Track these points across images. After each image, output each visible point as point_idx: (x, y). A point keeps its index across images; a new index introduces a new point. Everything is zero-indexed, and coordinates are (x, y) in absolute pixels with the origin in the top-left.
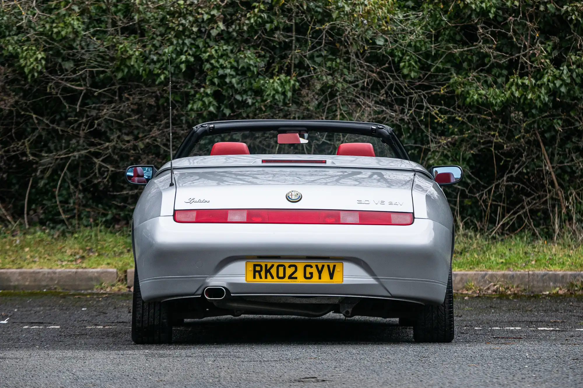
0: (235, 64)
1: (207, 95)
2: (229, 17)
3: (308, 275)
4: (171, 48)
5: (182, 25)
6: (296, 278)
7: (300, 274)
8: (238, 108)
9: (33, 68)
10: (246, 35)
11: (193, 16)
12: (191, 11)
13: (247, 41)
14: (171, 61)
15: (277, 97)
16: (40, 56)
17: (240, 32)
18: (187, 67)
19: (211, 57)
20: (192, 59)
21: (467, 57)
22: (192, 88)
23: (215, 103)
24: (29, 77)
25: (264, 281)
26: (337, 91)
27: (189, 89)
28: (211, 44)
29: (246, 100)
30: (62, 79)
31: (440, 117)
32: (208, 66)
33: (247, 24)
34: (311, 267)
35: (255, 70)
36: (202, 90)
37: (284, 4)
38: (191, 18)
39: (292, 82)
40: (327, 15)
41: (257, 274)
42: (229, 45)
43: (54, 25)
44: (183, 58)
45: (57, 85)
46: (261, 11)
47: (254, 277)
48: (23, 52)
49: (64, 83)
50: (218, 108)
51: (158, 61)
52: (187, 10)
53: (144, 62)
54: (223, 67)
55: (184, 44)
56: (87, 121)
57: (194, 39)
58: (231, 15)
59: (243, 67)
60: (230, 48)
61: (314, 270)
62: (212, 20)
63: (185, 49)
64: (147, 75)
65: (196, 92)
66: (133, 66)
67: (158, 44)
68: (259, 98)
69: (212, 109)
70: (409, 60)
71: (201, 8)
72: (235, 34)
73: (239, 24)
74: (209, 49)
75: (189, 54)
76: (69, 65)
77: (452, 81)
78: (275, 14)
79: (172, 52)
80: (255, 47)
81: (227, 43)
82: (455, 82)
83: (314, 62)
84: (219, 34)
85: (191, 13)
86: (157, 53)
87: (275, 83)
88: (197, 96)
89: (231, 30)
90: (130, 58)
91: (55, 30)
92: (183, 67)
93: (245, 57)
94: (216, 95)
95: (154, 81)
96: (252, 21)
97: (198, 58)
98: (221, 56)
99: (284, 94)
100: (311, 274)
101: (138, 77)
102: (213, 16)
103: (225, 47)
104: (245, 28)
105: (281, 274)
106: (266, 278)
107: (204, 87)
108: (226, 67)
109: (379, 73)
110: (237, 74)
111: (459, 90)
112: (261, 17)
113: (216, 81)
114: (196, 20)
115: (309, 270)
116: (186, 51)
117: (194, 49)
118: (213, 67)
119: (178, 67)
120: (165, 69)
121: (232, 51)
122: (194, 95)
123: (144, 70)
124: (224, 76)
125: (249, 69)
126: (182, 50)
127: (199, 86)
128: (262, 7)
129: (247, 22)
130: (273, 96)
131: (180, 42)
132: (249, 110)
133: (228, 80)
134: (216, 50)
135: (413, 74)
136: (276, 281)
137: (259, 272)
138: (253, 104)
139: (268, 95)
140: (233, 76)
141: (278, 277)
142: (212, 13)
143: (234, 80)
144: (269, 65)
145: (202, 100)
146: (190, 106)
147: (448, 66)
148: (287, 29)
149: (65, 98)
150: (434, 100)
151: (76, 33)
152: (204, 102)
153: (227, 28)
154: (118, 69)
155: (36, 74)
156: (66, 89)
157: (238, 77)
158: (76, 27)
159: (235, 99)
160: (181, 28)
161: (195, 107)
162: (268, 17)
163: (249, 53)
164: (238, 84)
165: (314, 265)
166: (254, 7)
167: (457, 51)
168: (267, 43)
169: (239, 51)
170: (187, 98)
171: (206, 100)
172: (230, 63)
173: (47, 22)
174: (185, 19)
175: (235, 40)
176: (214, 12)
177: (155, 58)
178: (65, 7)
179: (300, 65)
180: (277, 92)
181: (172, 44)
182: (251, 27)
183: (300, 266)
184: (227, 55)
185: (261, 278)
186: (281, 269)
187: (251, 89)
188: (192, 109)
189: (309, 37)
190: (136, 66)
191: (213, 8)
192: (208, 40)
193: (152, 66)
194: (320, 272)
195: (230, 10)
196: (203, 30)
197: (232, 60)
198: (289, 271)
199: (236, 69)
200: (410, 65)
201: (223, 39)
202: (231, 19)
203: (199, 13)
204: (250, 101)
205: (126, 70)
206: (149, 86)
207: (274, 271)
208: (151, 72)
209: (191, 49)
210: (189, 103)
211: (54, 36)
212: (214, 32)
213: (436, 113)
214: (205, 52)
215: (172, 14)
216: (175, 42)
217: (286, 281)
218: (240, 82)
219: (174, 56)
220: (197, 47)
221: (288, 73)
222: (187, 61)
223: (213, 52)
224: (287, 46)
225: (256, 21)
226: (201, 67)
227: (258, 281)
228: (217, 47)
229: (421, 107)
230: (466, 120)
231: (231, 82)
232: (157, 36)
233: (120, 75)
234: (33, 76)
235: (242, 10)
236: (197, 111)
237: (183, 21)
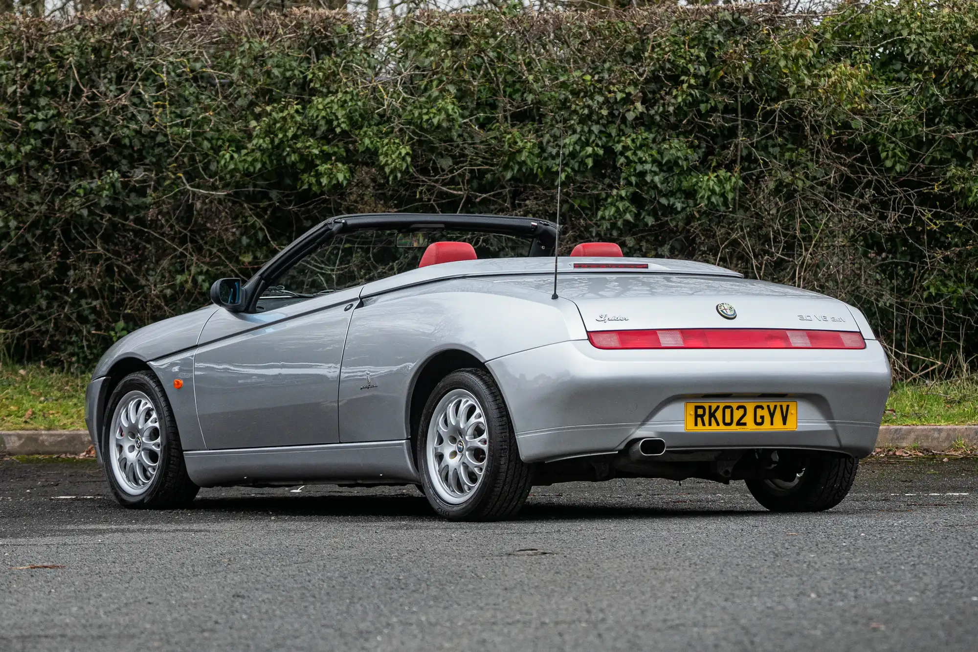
0: (658, 157)
1: (622, 199)
2: (650, 96)
3: (759, 420)
4: (575, 137)
5: (589, 107)
6: (745, 424)
7: (749, 419)
8: (664, 215)
9: (395, 167)
10: (673, 119)
11: (603, 95)
12: (601, 89)
13: (675, 127)
14: (573, 155)
15: (713, 199)
16: (404, 152)
17: (665, 115)
18: (595, 162)
19: (626, 148)
20: (601, 152)
21: (972, 144)
22: (603, 189)
23: (634, 210)
24: (391, 178)
25: (707, 429)
26: (795, 191)
27: (599, 190)
28: (628, 131)
29: (674, 204)
30: (436, 181)
31: (935, 224)
32: (622, 160)
33: (673, 104)
34: (762, 408)
35: (685, 164)
36: (615, 192)
37: (722, 77)
38: (601, 99)
39: (733, 180)
40: (783, 92)
41: (699, 419)
42: (651, 133)
43: (425, 111)
44: (589, 150)
45: (430, 189)
46: (690, 86)
47: (696, 424)
48: (383, 147)
49: (438, 185)
50: (637, 216)
51: (558, 154)
52: (595, 87)
53: (539, 155)
54: (642, 162)
55: (590, 132)
56: (472, 238)
57: (604, 126)
58: (654, 92)
59: (669, 161)
60: (652, 136)
61: (765, 413)
62: (628, 100)
63: (593, 138)
64: (544, 174)
65: (608, 196)
66: (524, 162)
67: (558, 134)
68: (691, 202)
69: (628, 217)
70: (894, 149)
71: (614, 85)
72: (658, 118)
73: (664, 105)
74: (623, 138)
75: (597, 145)
76: (446, 163)
77: (949, 174)
78: (712, 92)
79: (576, 143)
80: (686, 134)
81: (649, 129)
82: (953, 176)
83: (768, 154)
84: (636, 118)
85: (600, 92)
86: (557, 145)
87: (708, 181)
88: (609, 200)
89: (652, 112)
90: (520, 151)
91: (425, 117)
92: (590, 162)
93: (671, 148)
94: (636, 199)
95: (553, 181)
96: (680, 99)
97: (609, 150)
98: (641, 147)
99: (723, 195)
100: (762, 417)
101: (531, 176)
102: (629, 94)
103: (645, 135)
104: (671, 109)
105: (728, 420)
106: (710, 424)
107: (617, 189)
108: (645, 162)
109: (851, 166)
110: (661, 170)
111: (958, 188)
112: (691, 95)
113: (633, 179)
114: (607, 101)
115: (760, 412)
116: (593, 141)
117: (604, 139)
118: (629, 162)
119: (582, 163)
120: (567, 165)
121: (654, 141)
122: (606, 199)
123: (540, 167)
124: (643, 174)
125: (676, 163)
126: (587, 140)
127: (611, 187)
128: (692, 81)
129: (673, 101)
130: (709, 198)
131: (586, 129)
132: (680, 216)
133: (648, 178)
134: (633, 141)
135: (898, 168)
136: (722, 428)
137: (702, 416)
138: (683, 209)
139: (702, 197)
140: (656, 174)
141: (726, 424)
142: (627, 91)
143: (656, 179)
144: (704, 161)
145: (615, 206)
146: (600, 213)
147: (948, 155)
148: (727, 109)
149: (438, 205)
150: (926, 200)
151: (450, 119)
152: (618, 208)
153: (648, 110)
154: (506, 167)
155: (399, 175)
156: (441, 194)
157: (662, 174)
158: (450, 112)
159: (659, 203)
160: (586, 111)
161: (607, 213)
162: (702, 95)
163: (675, 143)
164: (662, 183)
165: (765, 405)
166: (683, 82)
167: (959, 136)
168: (701, 129)
169: (664, 140)
170: (598, 202)
171: (621, 205)
172: (652, 155)
173: (415, 107)
174: (592, 99)
175: (660, 126)
176: (631, 89)
177: (554, 152)
178: (437, 86)
179: (749, 159)
180: (713, 192)
181: (574, 132)
182: (679, 108)
183: (750, 406)
184: (647, 145)
185: (704, 424)
186: (728, 411)
187: (680, 189)
188: (603, 218)
189: (757, 120)
190: (529, 162)
191: (629, 84)
192: (623, 127)
193: (550, 163)
194: (772, 415)
195: (653, 86)
196: (616, 113)
197: (654, 152)
198: (738, 414)
199: (660, 165)
200: (894, 155)
201: (643, 124)
202: (654, 98)
203: (610, 92)
204: (679, 206)
205: (516, 168)
206: (548, 188)
207: (719, 415)
208: (548, 169)
209: (600, 139)
210: (598, 209)
211: (425, 126)
212: (631, 116)
213: (928, 218)
214: (619, 142)
215: (575, 93)
216: (579, 130)
217: (734, 428)
218: (665, 181)
219: (578, 148)
220: (609, 135)
221: (729, 168)
222: (595, 155)
223: (629, 141)
224: (732, 133)
225: (684, 100)
226: (614, 162)
227: (700, 428)
228: (634, 136)
229: (909, 211)
230: (969, 226)
231: (652, 181)
232: (557, 122)
233: (509, 175)
234: (396, 177)
235: (667, 86)
236: (610, 219)
237: (590, 102)
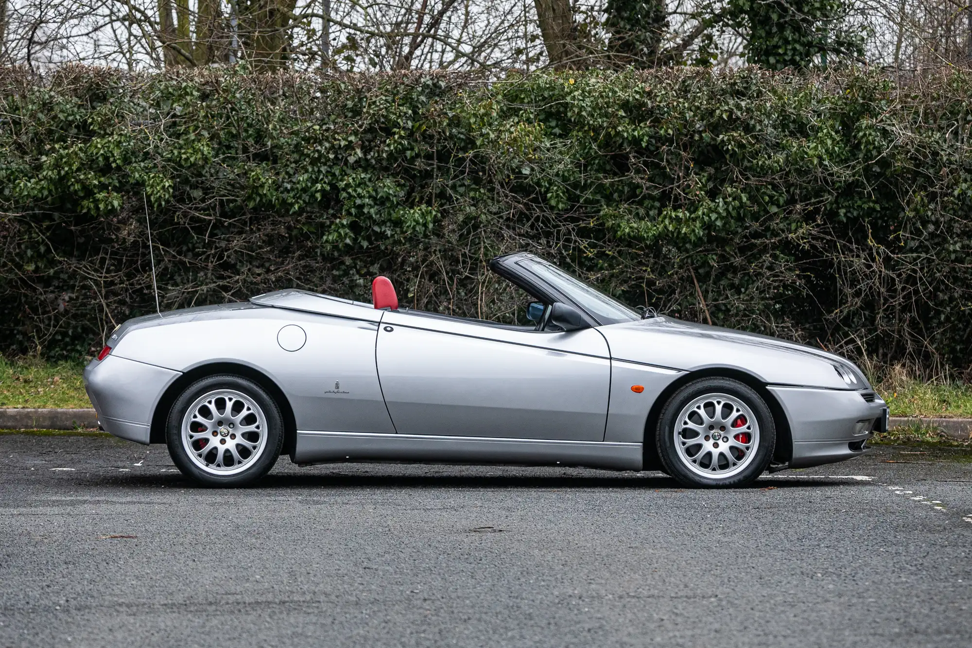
0: (374, 194)
1: (343, 226)
2: (367, 143)
4: (306, 176)
5: (318, 151)
8: (376, 240)
9: (160, 196)
10: (385, 163)
11: (329, 142)
12: (327, 137)
13: (386, 169)
14: (305, 190)
15: (417, 229)
16: (167, 184)
17: (379, 160)
18: (323, 196)
19: (348, 185)
20: (328, 188)
21: (617, 188)
22: (327, 218)
23: (352, 235)
24: (156, 206)
26: (481, 222)
27: (324, 219)
28: (349, 171)
29: (385, 231)
30: (190, 208)
31: (590, 252)
32: (344, 195)
33: (387, 151)
35: (394, 199)
36: (338, 221)
37: (426, 130)
38: (327, 145)
39: (434, 213)
40: (470, 143)
42: (367, 173)
43: (183, 151)
44: (319, 186)
45: (185, 214)
46: (401, 137)
48: (149, 180)
49: (193, 212)
50: (355, 240)
51: (292, 189)
52: (323, 135)
53: (277, 190)
54: (360, 196)
55: (319, 171)
56: (216, 253)
57: (330, 167)
58: (370, 141)
59: (382, 197)
60: (369, 176)
62: (350, 146)
63: (321, 177)
64: (280, 205)
65: (332, 223)
66: (265, 195)
67: (291, 172)
68: (398, 230)
69: (348, 241)
70: (557, 191)
71: (338, 134)
72: (373, 162)
73: (378, 152)
74: (346, 178)
75: (325, 183)
76: (197, 194)
77: (602, 213)
78: (416, 141)
79: (307, 180)
80: (395, 175)
81: (365, 170)
82: (605, 215)
83: (456, 192)
84: (356, 162)
85: (327, 140)
86: (291, 181)
87: (416, 213)
88: (333, 227)
89: (369, 157)
90: (262, 186)
91: (184, 156)
92: (318, 196)
93: (385, 186)
94: (353, 226)
95: (288, 211)
96: (392, 148)
97: (334, 187)
98: (359, 185)
99: (425, 225)
101: (270, 205)
102: (351, 142)
103: (363, 176)
104: (384, 155)
107: (340, 218)
108: (364, 197)
109: (525, 204)
110: (376, 204)
111: (610, 223)
112: (400, 143)
113: (353, 211)
114: (333, 147)
116: (322, 179)
117: (330, 178)
118: (350, 196)
119: (312, 196)
120: (300, 197)
121: (370, 180)
122: (330, 226)
123: (278, 199)
124: (361, 206)
125: (388, 199)
126: (317, 178)
127: (335, 216)
128: (402, 133)
129: (386, 149)
130: (414, 228)
131: (316, 169)
132: (388, 242)
133: (366, 210)
134: (353, 179)
135: (561, 206)
138: (392, 236)
139: (408, 227)
140: (372, 207)
142: (349, 139)
143: (372, 211)
144: (409, 194)
145: (337, 231)
146: (325, 238)
147: (598, 197)
148: (429, 157)
149: (192, 228)
150: (584, 233)
151: (206, 159)
152: (340, 233)
153: (365, 155)
154: (250, 198)
155: (163, 203)
156: (193, 219)
157: (376, 207)
158: (206, 153)
159: (373, 230)
160: (316, 155)
161: (330, 238)
162: (409, 143)
163: (388, 182)
164: (376, 214)
166: (394, 133)
167: (607, 182)
168: (406, 171)
169: (378, 179)
170: (322, 229)
171: (342, 232)
172: (368, 192)
173: (175, 148)
174: (321, 145)
175: (373, 167)
176: (352, 138)
177: (289, 186)
178: (194, 131)
179: (442, 195)
180: (418, 223)
181: (307, 171)
182: (390, 154)
184: (365, 184)
187: (390, 220)
188: (327, 241)
189: (451, 165)
190: (269, 194)
191: (351, 134)
192: (345, 168)
193: (285, 195)
195: (369, 136)
196: (340, 157)
197: (370, 189)
199: (375, 199)
200: (558, 196)
201: (360, 166)
202: (370, 145)
203: (335, 139)
204: (389, 233)
205: (258, 199)
206: (283, 216)
208: (284, 201)
209: (327, 177)
210: (324, 234)
211: (183, 163)
212: (352, 159)
213: (585, 247)
214: (342, 180)
215: (307, 140)
216: (310, 170)
218: (378, 212)
219: (309, 184)
220: (334, 175)
221: (429, 203)
222: (323, 191)
223: (351, 181)
224: (428, 175)
225: (395, 148)
226: (337, 196)
228: (354, 176)
229: (568, 240)
230: (616, 254)
231: (369, 212)
232: (291, 163)
233: (251, 205)
234: (160, 205)
235: (381, 137)
236: (333, 242)
237: (319, 148)
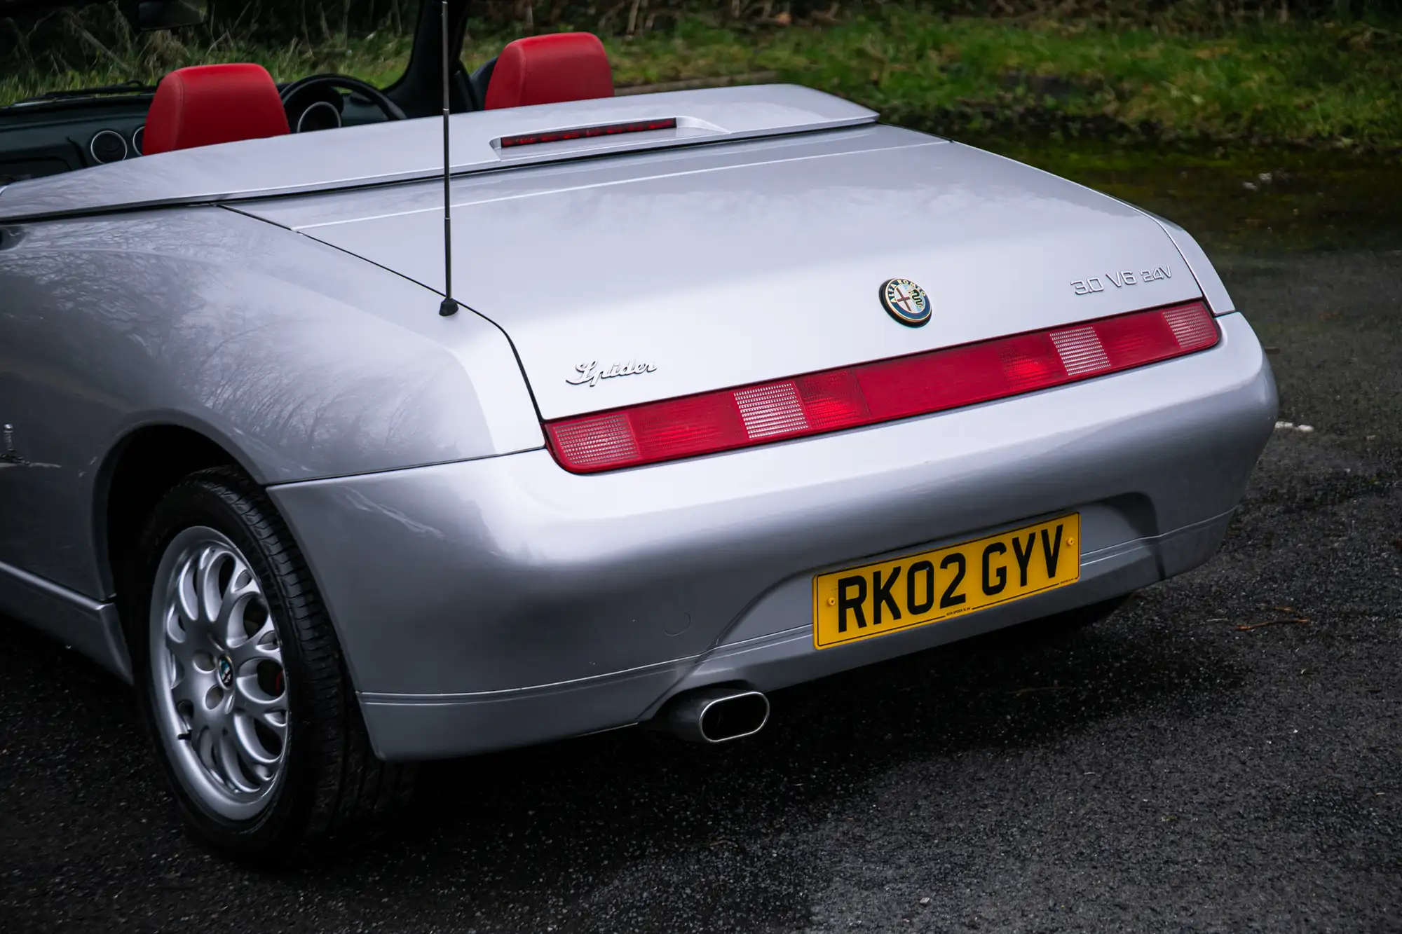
3: (994, 581)
6: (962, 599)
7: (971, 586)
25: (872, 631)
34: (1001, 548)
41: (850, 613)
47: (843, 627)
61: (1008, 560)
100: (1002, 572)
105: (920, 599)
106: (877, 620)
115: (996, 561)
136: (909, 621)
137: (857, 604)
141: (914, 610)
165: (1007, 540)
183: (973, 553)
185: (862, 623)
186: (921, 577)
194: (1023, 561)
198: (943, 579)
207: (899, 592)
217: (937, 614)
227: (854, 632)
